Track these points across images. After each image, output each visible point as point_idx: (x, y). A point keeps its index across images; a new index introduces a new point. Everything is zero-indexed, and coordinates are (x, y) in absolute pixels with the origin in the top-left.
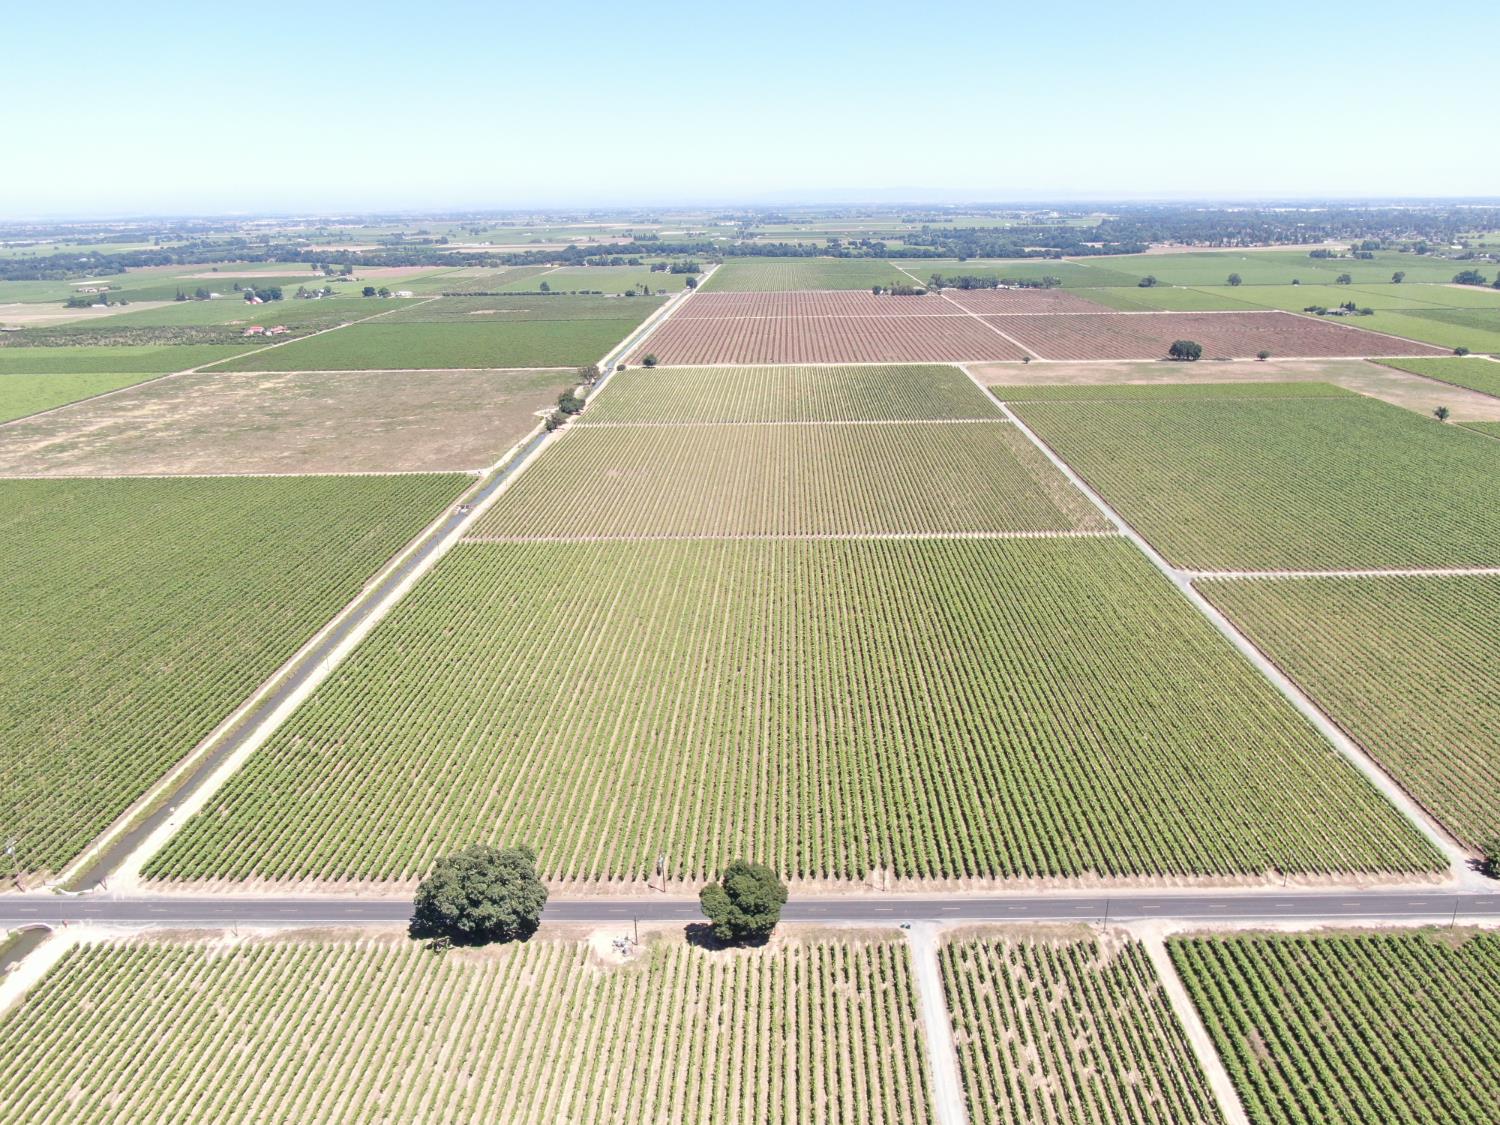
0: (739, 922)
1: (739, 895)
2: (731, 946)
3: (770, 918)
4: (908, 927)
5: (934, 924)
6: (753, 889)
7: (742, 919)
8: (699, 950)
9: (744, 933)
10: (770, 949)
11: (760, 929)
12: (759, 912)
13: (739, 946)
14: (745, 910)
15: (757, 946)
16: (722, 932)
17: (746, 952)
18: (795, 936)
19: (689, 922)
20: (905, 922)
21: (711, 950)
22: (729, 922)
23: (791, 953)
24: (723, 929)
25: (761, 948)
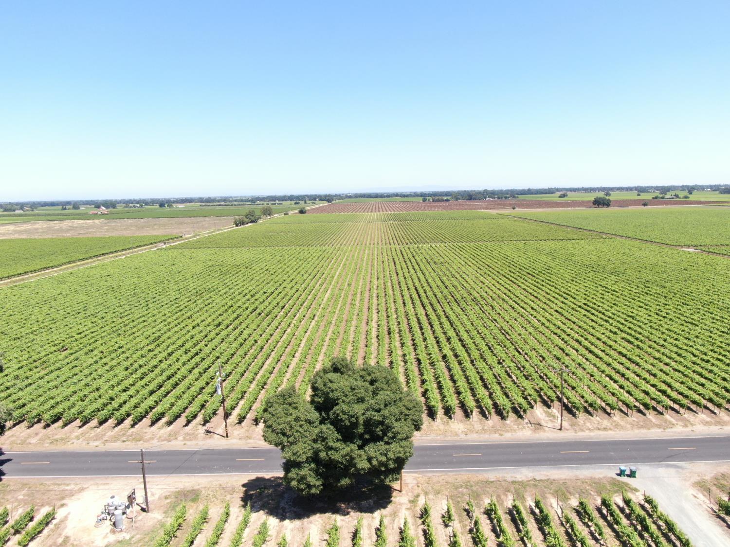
0: (336, 456)
1: (334, 403)
2: (323, 511)
3: (395, 449)
4: (632, 474)
5: (672, 471)
6: (361, 393)
7: (342, 451)
8: (259, 518)
9: (345, 482)
10: (394, 515)
11: (375, 472)
12: (375, 439)
13: (336, 511)
14: (347, 433)
15: (371, 510)
16: (302, 479)
17: (346, 522)
18: (437, 493)
19: (253, 476)
20: (626, 467)
21: (282, 518)
22: (315, 458)
23: (435, 519)
24: (305, 471)
25: (377, 514)
